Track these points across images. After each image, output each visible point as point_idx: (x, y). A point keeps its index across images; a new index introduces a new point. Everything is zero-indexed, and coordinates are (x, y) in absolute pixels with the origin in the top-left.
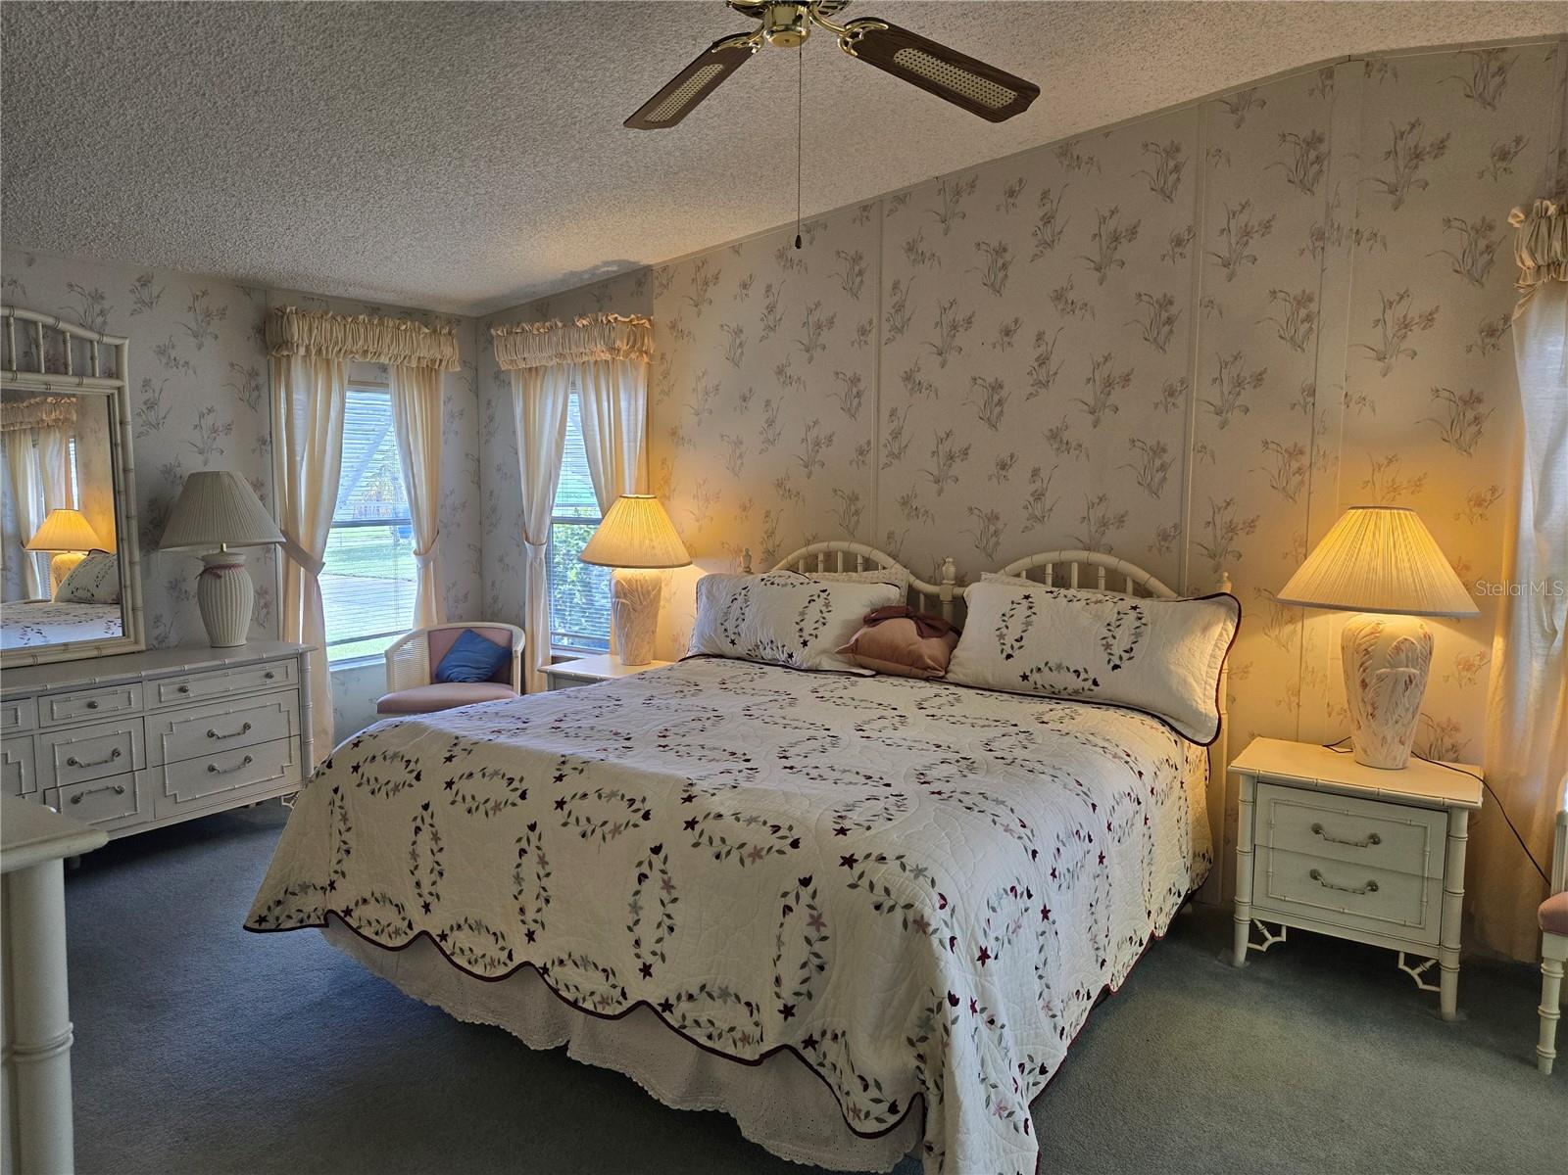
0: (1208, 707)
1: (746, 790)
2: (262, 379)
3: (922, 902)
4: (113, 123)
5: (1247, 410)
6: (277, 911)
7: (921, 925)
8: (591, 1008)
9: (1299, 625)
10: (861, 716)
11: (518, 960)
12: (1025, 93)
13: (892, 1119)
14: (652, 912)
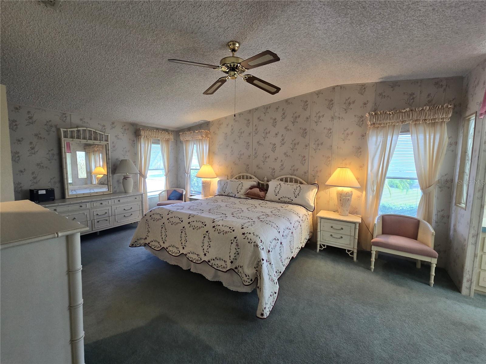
0: (312, 205)
1: (225, 220)
2: (135, 142)
3: (257, 241)
4: (106, 92)
5: (320, 149)
6: (136, 243)
7: (257, 246)
8: (195, 262)
9: (329, 189)
10: (248, 206)
11: (181, 252)
12: (278, 89)
13: (251, 282)
14: (206, 244)
